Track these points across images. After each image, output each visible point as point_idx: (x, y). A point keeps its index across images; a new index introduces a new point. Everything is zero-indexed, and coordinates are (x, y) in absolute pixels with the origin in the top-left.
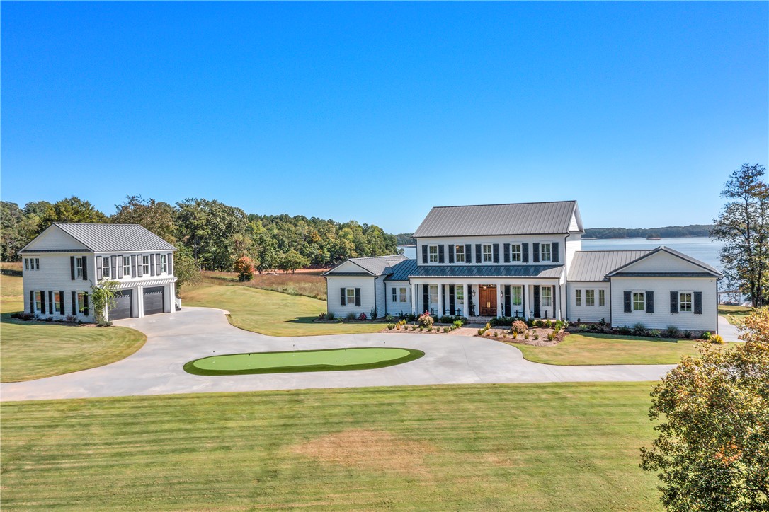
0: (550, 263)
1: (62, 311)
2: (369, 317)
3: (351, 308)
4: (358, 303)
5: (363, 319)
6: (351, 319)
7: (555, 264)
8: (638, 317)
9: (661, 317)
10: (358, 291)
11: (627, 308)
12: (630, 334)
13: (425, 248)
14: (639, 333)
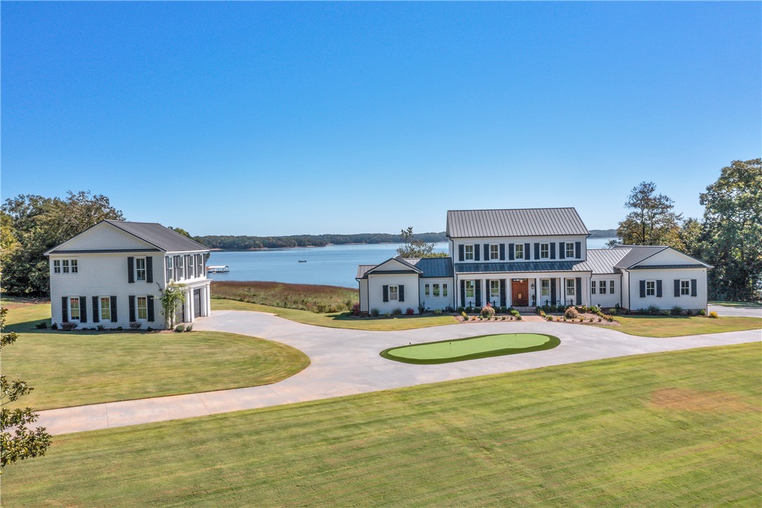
0: (573, 259)
1: (114, 319)
2: (417, 311)
3: (394, 304)
4: (402, 299)
5: (410, 313)
6: (397, 314)
7: (578, 260)
8: (651, 301)
9: (668, 300)
10: (401, 288)
11: (642, 295)
12: (649, 315)
13: (461, 247)
14: (653, 313)
